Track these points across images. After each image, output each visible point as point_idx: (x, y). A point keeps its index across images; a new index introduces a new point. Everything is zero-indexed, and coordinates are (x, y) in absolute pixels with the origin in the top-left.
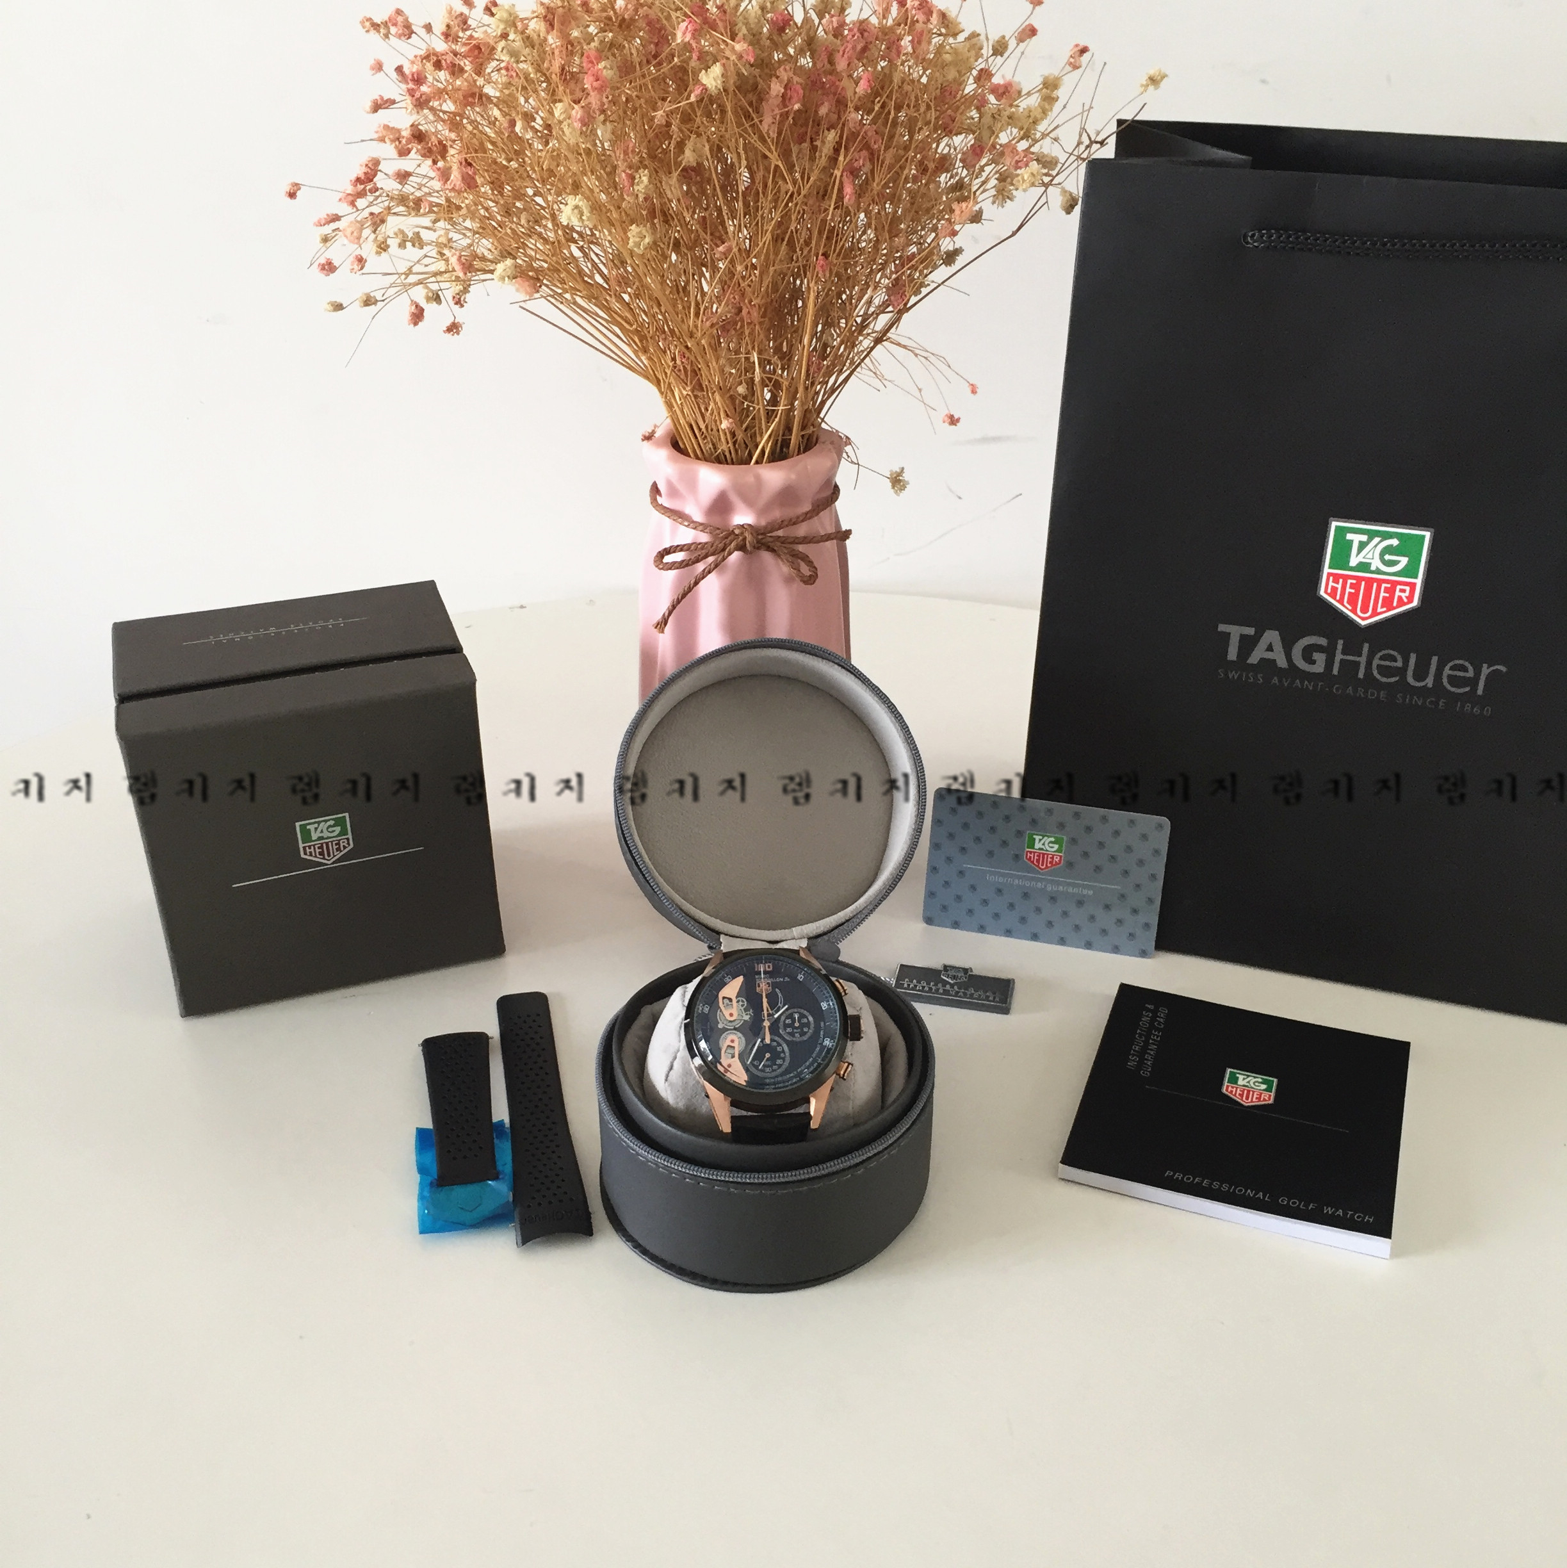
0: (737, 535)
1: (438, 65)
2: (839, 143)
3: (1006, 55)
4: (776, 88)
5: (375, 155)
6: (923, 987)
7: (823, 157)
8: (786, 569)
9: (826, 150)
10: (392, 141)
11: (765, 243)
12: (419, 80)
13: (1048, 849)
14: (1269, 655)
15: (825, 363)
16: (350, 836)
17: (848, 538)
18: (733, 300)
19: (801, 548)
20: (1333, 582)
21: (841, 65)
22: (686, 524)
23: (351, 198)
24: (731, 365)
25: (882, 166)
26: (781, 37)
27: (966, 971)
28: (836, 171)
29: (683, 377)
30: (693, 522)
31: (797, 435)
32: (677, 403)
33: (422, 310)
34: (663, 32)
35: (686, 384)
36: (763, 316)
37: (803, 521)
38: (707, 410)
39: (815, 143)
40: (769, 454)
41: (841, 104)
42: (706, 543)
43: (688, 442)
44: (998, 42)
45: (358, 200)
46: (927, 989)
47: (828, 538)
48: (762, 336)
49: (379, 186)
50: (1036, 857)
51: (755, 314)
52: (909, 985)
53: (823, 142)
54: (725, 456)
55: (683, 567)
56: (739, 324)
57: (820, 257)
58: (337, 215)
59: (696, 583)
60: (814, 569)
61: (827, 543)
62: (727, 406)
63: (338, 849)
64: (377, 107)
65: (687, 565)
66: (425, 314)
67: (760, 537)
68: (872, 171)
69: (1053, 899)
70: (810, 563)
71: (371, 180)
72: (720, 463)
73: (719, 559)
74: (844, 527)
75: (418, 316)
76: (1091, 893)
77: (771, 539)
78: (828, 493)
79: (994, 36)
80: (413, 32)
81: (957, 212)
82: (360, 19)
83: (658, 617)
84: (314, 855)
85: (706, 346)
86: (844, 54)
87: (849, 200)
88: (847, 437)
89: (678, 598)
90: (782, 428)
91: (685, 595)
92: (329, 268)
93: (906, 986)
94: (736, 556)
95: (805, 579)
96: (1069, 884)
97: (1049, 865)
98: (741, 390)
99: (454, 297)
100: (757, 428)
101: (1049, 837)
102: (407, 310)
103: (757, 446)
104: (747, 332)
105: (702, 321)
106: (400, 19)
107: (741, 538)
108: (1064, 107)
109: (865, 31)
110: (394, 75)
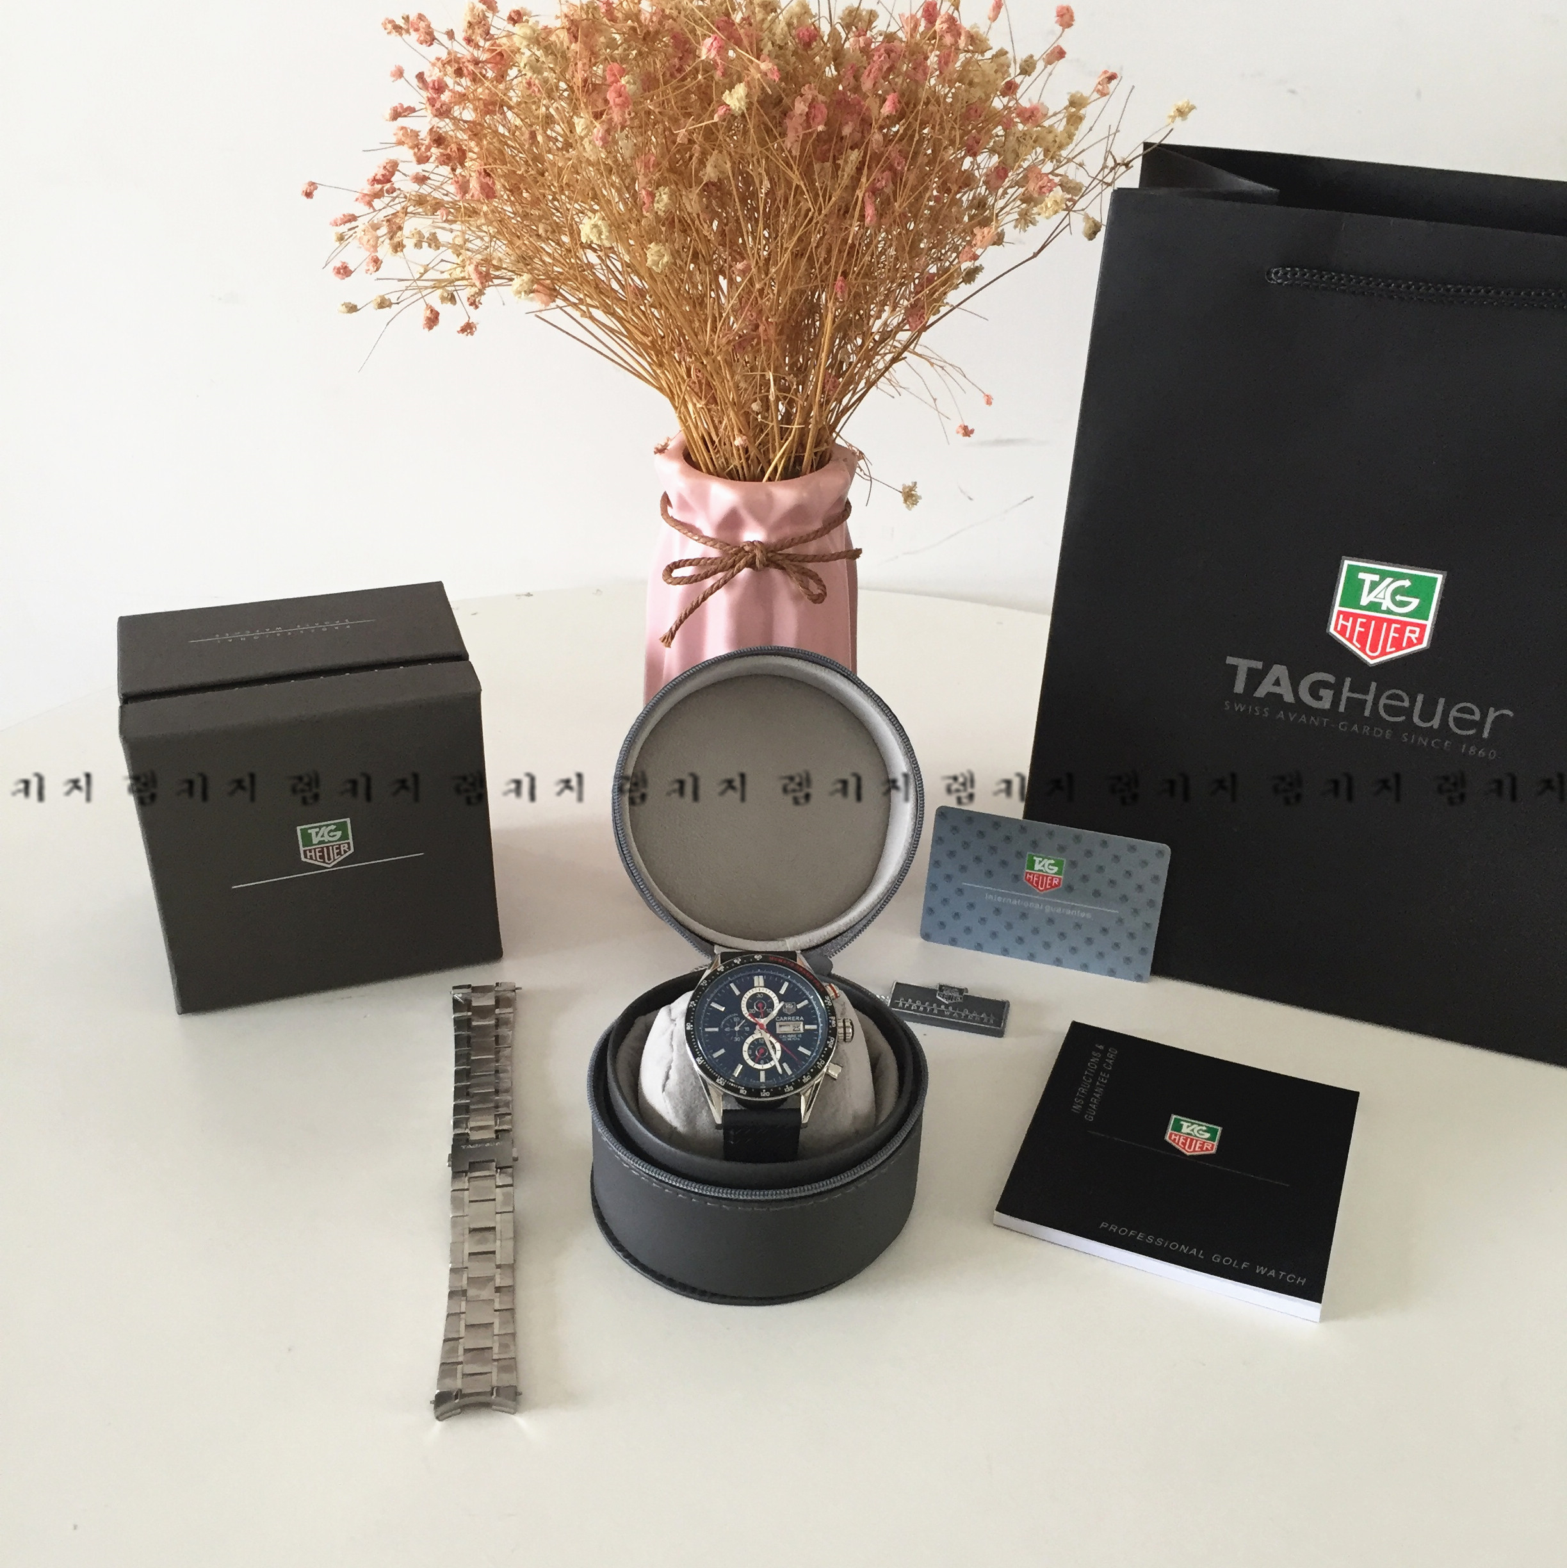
0: (746, 552)
1: (459, 73)
2: (862, 163)
3: (1034, 74)
4: (800, 107)
5: (393, 157)
6: (918, 1007)
7: (846, 176)
8: (795, 586)
9: (849, 170)
10: (412, 148)
11: (783, 264)
12: (440, 88)
13: (1048, 871)
14: (1277, 690)
15: (841, 380)
16: (351, 841)
17: (858, 557)
18: (750, 317)
19: (810, 566)
20: (1343, 620)
21: (867, 85)
22: (697, 538)
23: (367, 198)
24: (746, 381)
25: (905, 187)
26: (807, 52)
27: (961, 991)
28: (858, 192)
29: (697, 390)
30: (703, 537)
31: (810, 452)
32: (690, 417)
33: (438, 314)
34: (688, 46)
35: (701, 398)
36: (781, 333)
37: (814, 538)
38: (721, 422)
39: (838, 162)
40: (781, 472)
41: (865, 123)
42: (716, 559)
43: (700, 455)
44: (1026, 61)
45: (376, 200)
46: (921, 1009)
47: (838, 556)
48: (778, 353)
49: (396, 186)
50: (1035, 879)
51: (772, 331)
52: (904, 1004)
53: (846, 162)
54: (737, 471)
55: (691, 583)
56: (756, 340)
57: (839, 277)
58: (353, 215)
59: (704, 599)
60: (822, 588)
61: (838, 561)
62: (741, 422)
63: (339, 854)
64: (396, 114)
65: (696, 581)
66: (440, 318)
67: (770, 555)
68: (895, 193)
69: (1051, 921)
70: (819, 581)
71: (389, 181)
72: (733, 479)
73: (728, 576)
74: (855, 547)
75: (433, 320)
76: (1089, 916)
77: (780, 557)
78: (839, 510)
79: (1022, 56)
80: (434, 39)
81: (979, 237)
82: (382, 20)
83: (666, 631)
84: (314, 858)
85: (721, 362)
86: (869, 75)
87: (871, 221)
88: (861, 452)
89: (686, 614)
90: (795, 445)
91: (693, 610)
92: (344, 271)
93: (901, 1004)
94: (746, 572)
95: (814, 598)
96: (1067, 907)
97: (1048, 887)
98: (755, 407)
99: (469, 299)
100: (770, 445)
101: (1049, 859)
102: (423, 314)
103: (769, 464)
104: (763, 349)
105: (719, 336)
106: (422, 24)
107: (751, 555)
108: (1091, 130)
109: (892, 51)
110: (415, 82)
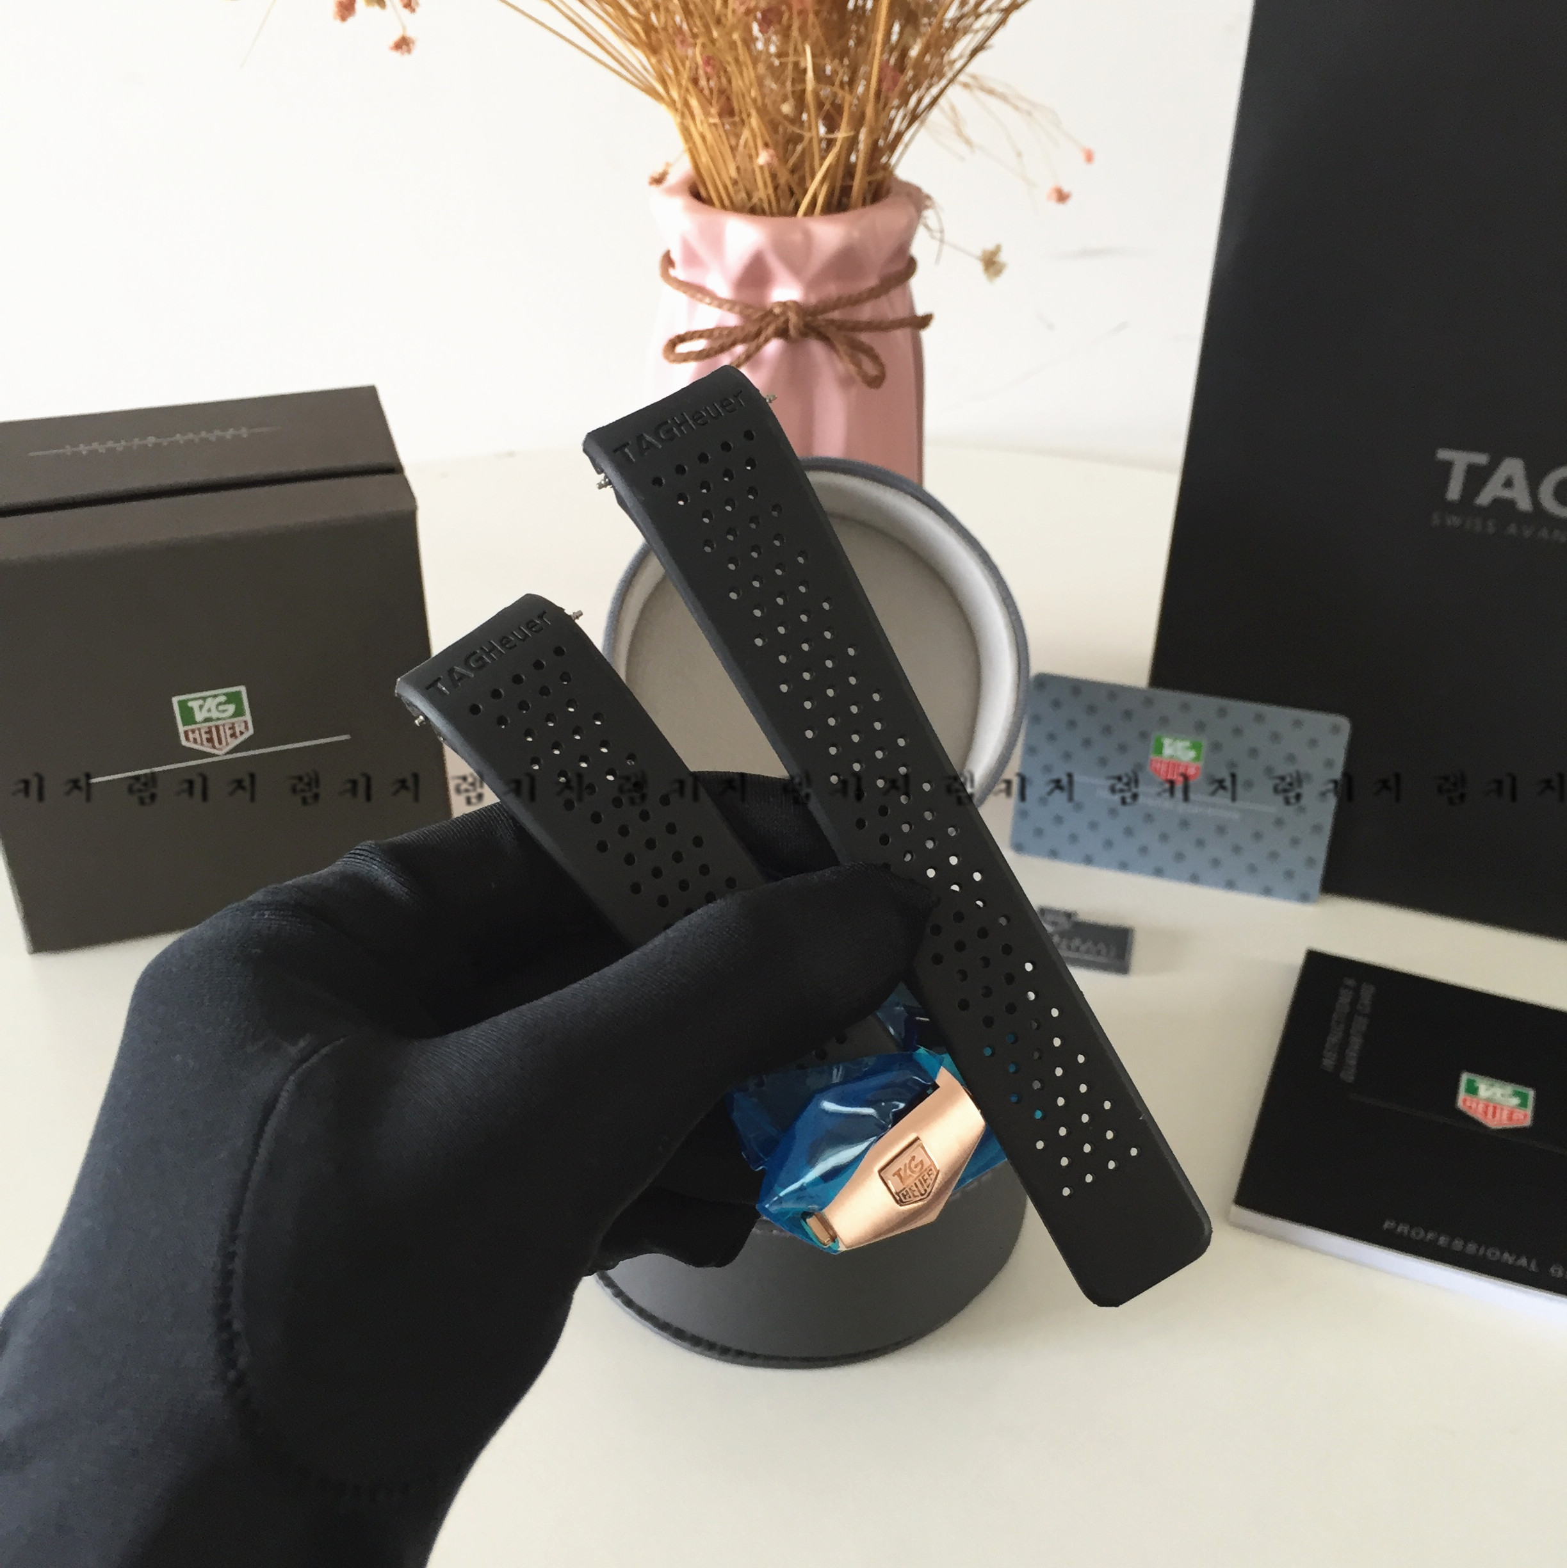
0: (777, 316)
8: (843, 366)
13: (1182, 756)
16: (248, 717)
17: (925, 326)
19: (865, 337)
22: (706, 300)
27: (1069, 915)
29: (709, 97)
30: (717, 298)
31: (862, 179)
35: (711, 104)
37: (867, 300)
40: (822, 204)
42: (735, 327)
43: (712, 186)
47: (897, 324)
50: (1164, 768)
54: (763, 206)
55: (702, 359)
60: (879, 367)
61: (900, 331)
62: (767, 134)
63: (233, 735)
65: (708, 356)
67: (809, 318)
69: (1185, 824)
70: (875, 358)
72: (756, 214)
74: (920, 311)
75: (347, 8)
76: (1237, 815)
77: (823, 324)
78: (900, 266)
84: (199, 740)
88: (928, 196)
90: (841, 166)
94: (773, 347)
95: (869, 380)
96: (1207, 805)
98: (787, 108)
101: (1183, 740)
103: (805, 192)
107: (782, 319)
